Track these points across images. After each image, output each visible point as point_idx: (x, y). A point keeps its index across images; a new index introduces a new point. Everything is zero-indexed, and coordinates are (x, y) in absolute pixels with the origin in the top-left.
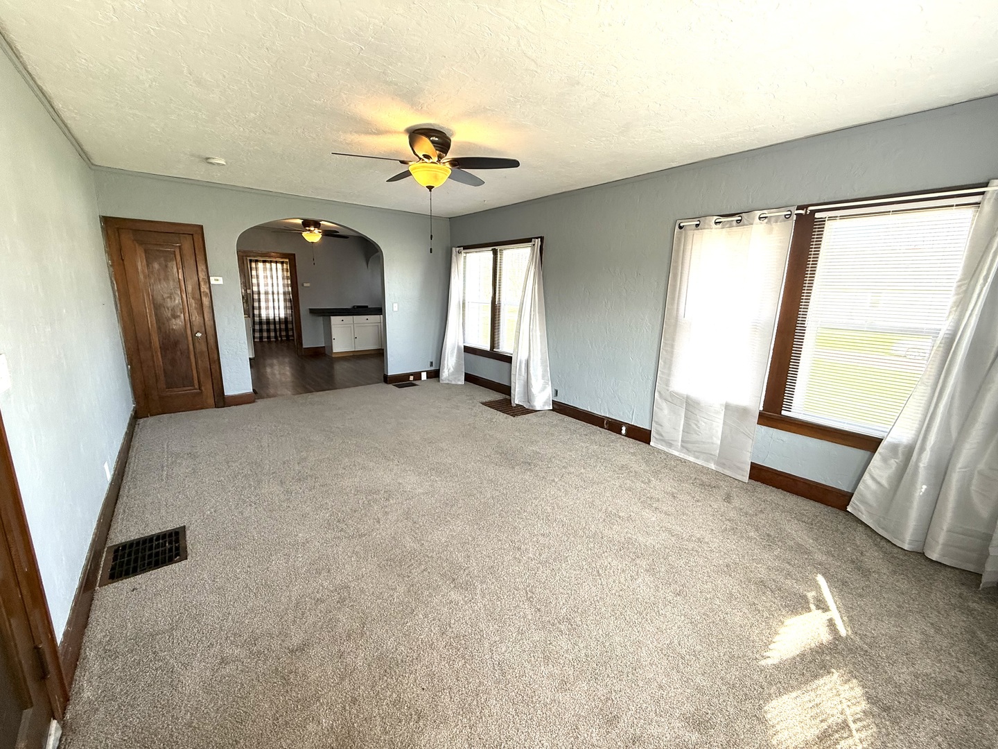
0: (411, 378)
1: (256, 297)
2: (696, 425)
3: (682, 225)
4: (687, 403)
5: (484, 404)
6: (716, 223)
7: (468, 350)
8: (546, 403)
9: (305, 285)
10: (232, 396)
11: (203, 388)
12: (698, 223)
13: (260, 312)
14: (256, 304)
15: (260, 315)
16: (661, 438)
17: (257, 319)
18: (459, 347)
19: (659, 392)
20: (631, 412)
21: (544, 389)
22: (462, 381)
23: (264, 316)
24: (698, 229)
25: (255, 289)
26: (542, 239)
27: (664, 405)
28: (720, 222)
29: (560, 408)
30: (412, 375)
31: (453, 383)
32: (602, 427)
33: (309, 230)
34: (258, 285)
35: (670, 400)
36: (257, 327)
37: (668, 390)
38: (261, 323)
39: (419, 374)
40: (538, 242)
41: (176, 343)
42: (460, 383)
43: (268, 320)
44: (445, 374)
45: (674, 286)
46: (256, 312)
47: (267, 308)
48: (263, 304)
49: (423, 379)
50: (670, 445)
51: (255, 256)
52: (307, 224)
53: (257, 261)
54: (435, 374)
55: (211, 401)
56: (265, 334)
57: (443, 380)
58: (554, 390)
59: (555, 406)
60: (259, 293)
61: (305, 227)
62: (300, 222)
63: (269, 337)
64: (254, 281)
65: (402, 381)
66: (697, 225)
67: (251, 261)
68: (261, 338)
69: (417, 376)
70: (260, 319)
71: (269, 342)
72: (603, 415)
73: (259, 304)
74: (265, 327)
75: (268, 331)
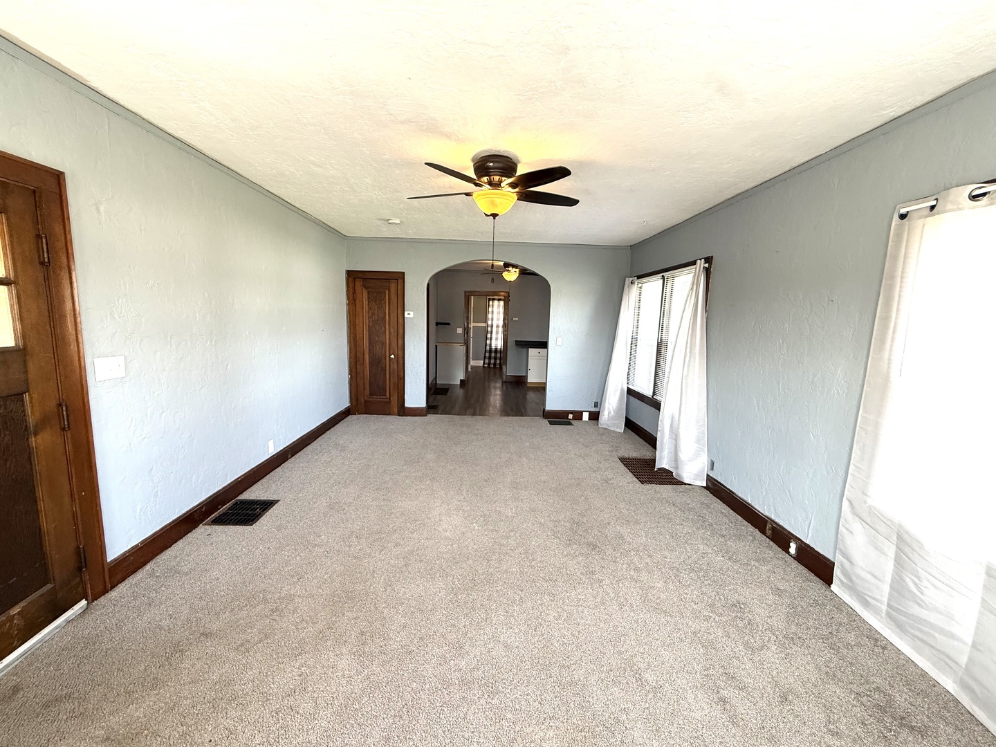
0: (571, 416)
1: (489, 329)
2: (915, 584)
3: (903, 211)
4: (900, 537)
5: (623, 460)
6: (974, 198)
7: (630, 392)
8: (697, 476)
9: (514, 319)
10: (409, 408)
11: (392, 398)
12: (934, 203)
13: (491, 342)
14: (489, 336)
15: (490, 345)
16: (850, 584)
17: (488, 348)
18: (622, 390)
19: (851, 503)
20: (807, 523)
21: (697, 455)
22: (620, 428)
23: (493, 347)
24: (934, 215)
25: (490, 323)
26: (708, 260)
27: (857, 526)
28: (984, 195)
29: (715, 488)
30: (571, 413)
31: (612, 429)
32: (763, 532)
33: (508, 270)
34: (492, 320)
35: (868, 520)
36: (487, 355)
37: (865, 502)
38: (490, 351)
39: (581, 413)
40: (701, 264)
41: (380, 362)
42: (619, 430)
43: (496, 349)
44: (605, 417)
45: (886, 319)
46: (488, 342)
47: (497, 339)
48: (494, 336)
49: (584, 419)
50: (866, 604)
51: (493, 296)
52: (507, 265)
53: (494, 300)
54: (595, 416)
55: (396, 410)
56: (492, 361)
57: (601, 424)
58: (710, 461)
59: (710, 485)
60: (492, 326)
61: (505, 268)
62: (502, 263)
63: (495, 364)
64: (490, 316)
65: (559, 418)
66: (933, 207)
67: (489, 300)
68: (489, 364)
69: (578, 415)
70: (491, 348)
71: (495, 367)
72: (767, 513)
73: (491, 335)
74: (493, 355)
75: (495, 358)
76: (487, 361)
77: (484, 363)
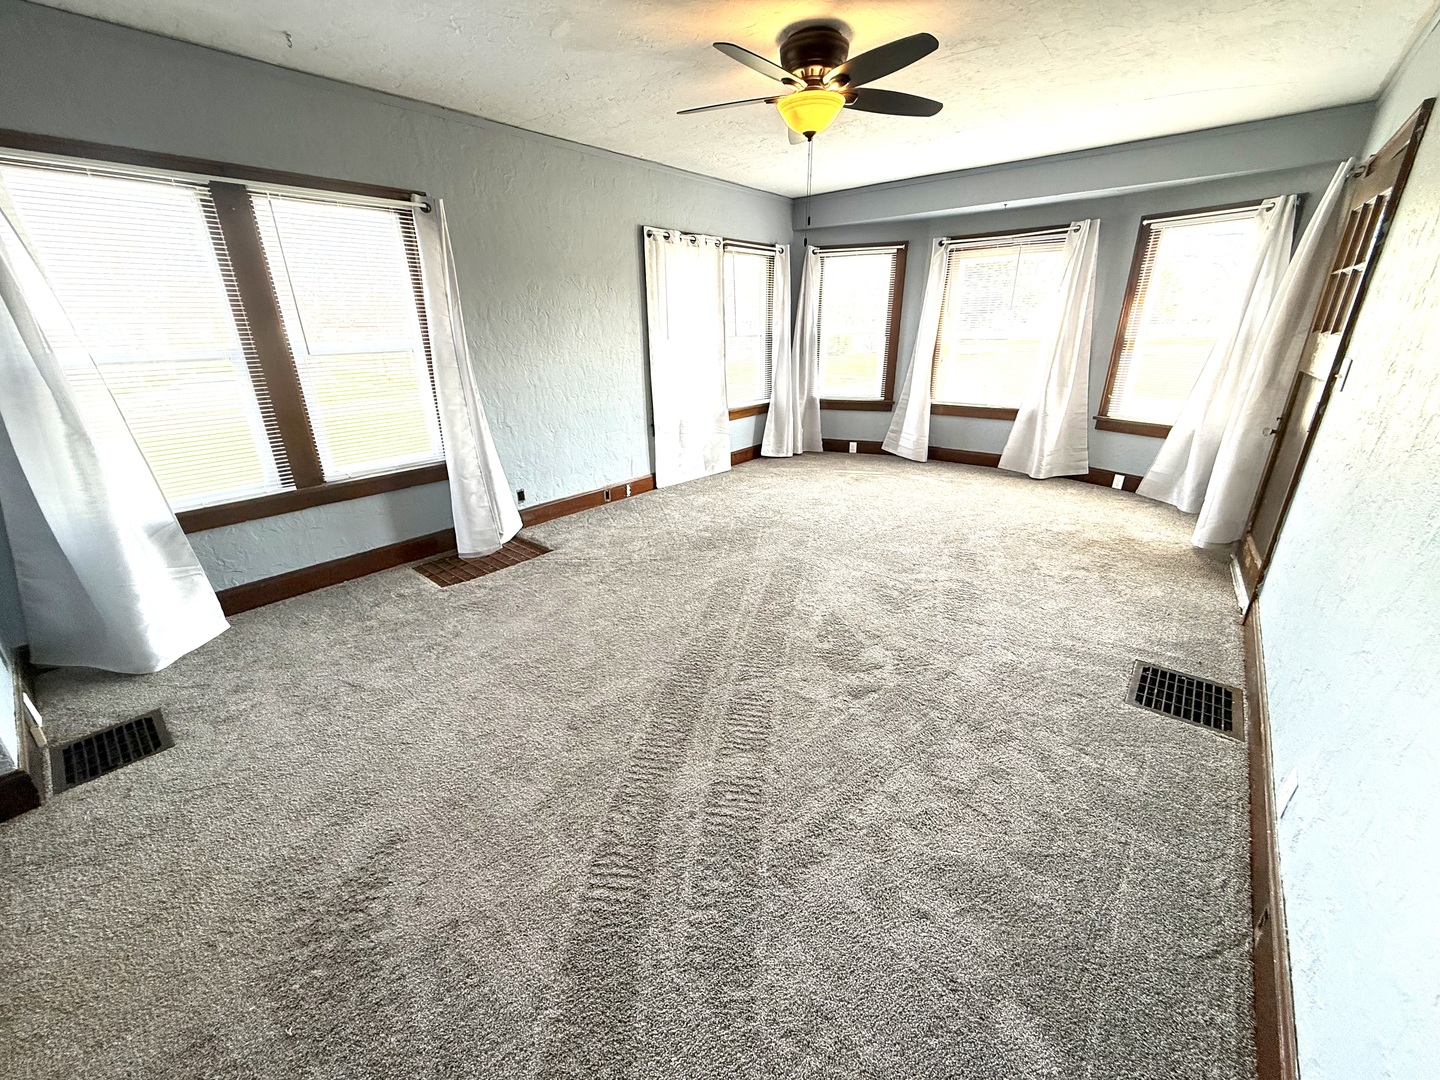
32: (603, 503)
66: (666, 237)
72: (600, 487)
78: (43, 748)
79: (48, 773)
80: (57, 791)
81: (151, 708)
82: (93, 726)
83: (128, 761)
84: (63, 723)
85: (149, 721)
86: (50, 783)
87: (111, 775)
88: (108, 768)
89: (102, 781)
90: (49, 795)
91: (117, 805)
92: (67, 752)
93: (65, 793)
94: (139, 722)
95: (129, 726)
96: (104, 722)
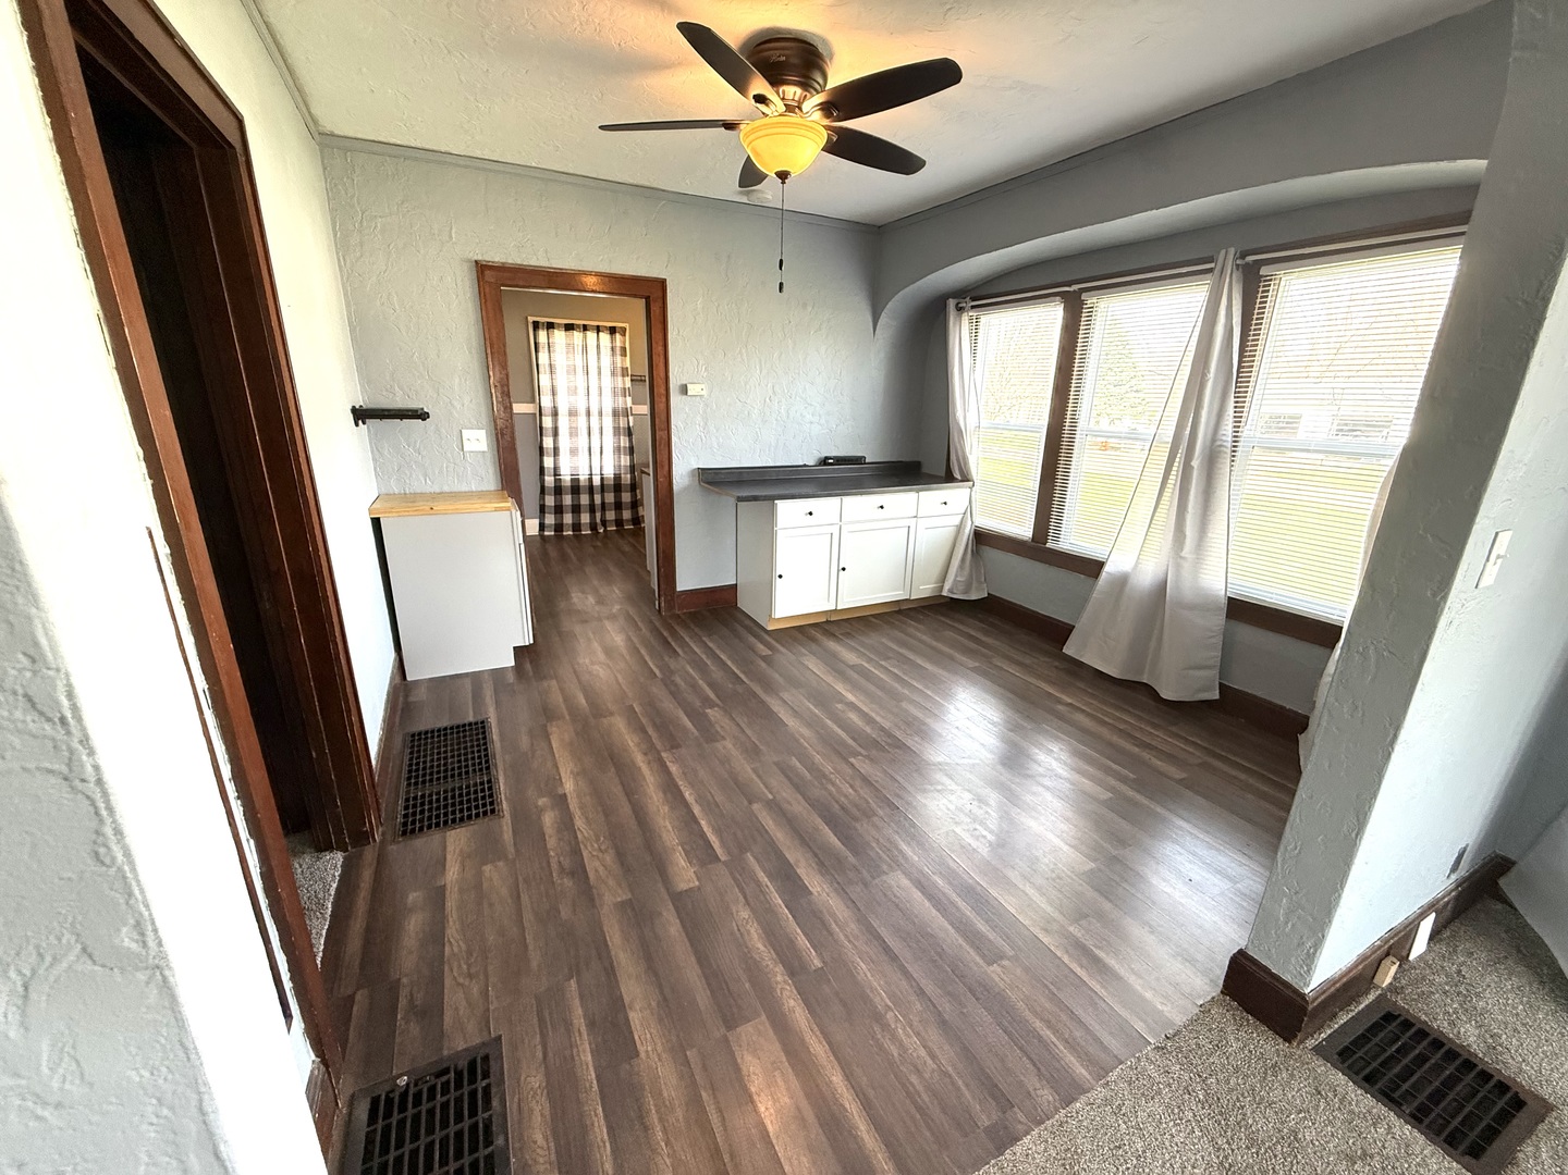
1: (547, 422)
13: (556, 461)
14: (548, 442)
15: (556, 472)
17: (549, 480)
23: (566, 478)
25: (546, 402)
34: (554, 392)
36: (550, 501)
38: (558, 490)
43: (575, 482)
46: (548, 462)
47: (574, 452)
48: (564, 442)
53: (550, 327)
56: (568, 519)
60: (555, 413)
63: (576, 527)
64: (544, 380)
67: (536, 325)
68: (559, 527)
70: (558, 481)
71: (578, 537)
73: (556, 441)
74: (567, 500)
75: (576, 509)
76: (550, 519)
77: (542, 527)
78: (1378, 987)
79: (1343, 1018)
80: (1318, 1050)
81: (1545, 1092)
82: (1452, 1024)
83: (1417, 1119)
84: (1432, 983)
85: (1518, 1103)
86: (1329, 1032)
87: (1381, 1109)
88: (1390, 1097)
89: (1363, 1101)
90: (1311, 1043)
91: (1330, 1153)
92: (1389, 1017)
93: (1321, 1062)
94: (1503, 1087)
95: (1485, 1076)
96: (1469, 1036)
